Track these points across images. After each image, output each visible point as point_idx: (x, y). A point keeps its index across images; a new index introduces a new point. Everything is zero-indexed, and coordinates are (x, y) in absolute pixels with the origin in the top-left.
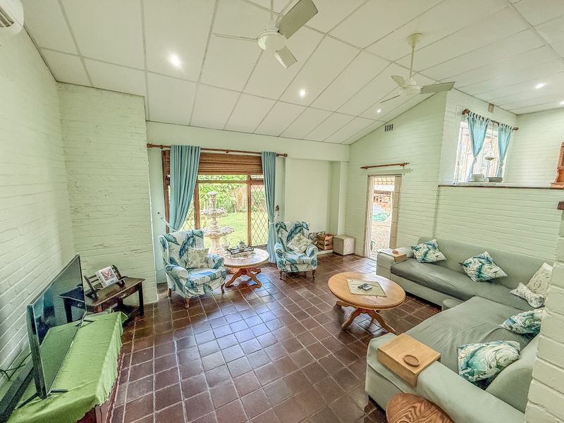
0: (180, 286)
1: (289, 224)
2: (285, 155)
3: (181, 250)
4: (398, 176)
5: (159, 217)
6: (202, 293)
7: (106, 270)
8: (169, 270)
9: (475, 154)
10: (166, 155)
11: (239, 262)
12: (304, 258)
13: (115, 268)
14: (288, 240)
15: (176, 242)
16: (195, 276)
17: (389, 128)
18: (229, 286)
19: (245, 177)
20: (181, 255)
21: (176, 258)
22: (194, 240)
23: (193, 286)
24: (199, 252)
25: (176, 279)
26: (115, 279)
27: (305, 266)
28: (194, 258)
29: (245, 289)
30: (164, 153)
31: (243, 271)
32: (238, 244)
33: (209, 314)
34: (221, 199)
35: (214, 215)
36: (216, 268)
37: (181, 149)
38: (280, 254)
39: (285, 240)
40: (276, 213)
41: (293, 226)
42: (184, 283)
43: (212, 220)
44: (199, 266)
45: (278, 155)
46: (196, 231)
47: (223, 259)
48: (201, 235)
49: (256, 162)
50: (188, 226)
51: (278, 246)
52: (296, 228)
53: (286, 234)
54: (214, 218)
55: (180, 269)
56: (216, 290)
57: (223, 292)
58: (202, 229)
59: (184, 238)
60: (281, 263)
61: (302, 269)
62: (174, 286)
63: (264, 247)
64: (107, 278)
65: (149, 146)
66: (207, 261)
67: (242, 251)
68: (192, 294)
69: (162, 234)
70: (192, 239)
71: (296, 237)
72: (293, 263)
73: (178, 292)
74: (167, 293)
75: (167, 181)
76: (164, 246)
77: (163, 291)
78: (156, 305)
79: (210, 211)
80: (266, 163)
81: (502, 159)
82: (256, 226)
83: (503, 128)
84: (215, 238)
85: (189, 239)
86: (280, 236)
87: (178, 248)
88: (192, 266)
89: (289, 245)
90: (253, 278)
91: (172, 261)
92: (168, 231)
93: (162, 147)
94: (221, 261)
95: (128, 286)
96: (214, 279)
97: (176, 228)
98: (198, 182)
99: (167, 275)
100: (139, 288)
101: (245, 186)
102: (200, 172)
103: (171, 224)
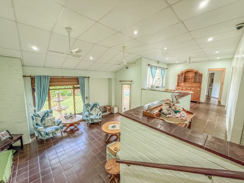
0: (41, 135)
1: (91, 104)
2: (89, 77)
3: (42, 119)
4: (130, 85)
5: (30, 106)
6: (52, 136)
7: (3, 133)
8: (36, 129)
9: (153, 78)
10: (33, 79)
11: (69, 121)
12: (96, 117)
13: (8, 131)
14: (91, 110)
15: (39, 116)
16: (48, 130)
17: (127, 68)
18: (64, 132)
19: (71, 87)
20: (41, 121)
21: (39, 123)
22: (48, 114)
23: (47, 134)
24: (50, 119)
25: (39, 132)
26: (8, 136)
27: (97, 120)
28: (48, 122)
29: (72, 131)
30: (32, 79)
31: (71, 125)
32: (69, 114)
33: (54, 145)
34: (64, 92)
35: (59, 102)
36: (58, 125)
37: (40, 77)
38: (87, 117)
39: (89, 111)
40: (86, 100)
41: (93, 105)
42: (43, 133)
43: (58, 103)
44: (50, 125)
45: (85, 77)
46: (49, 110)
47: (61, 121)
48: (51, 112)
49: (76, 80)
50: (45, 108)
51: (87, 113)
52: (94, 105)
53: (90, 108)
54: (59, 103)
55: (41, 128)
56: (59, 134)
57: (62, 134)
58: (52, 110)
59: (43, 114)
60: (87, 120)
61: (96, 121)
62: (38, 135)
63: (81, 114)
64: (3, 136)
65: (24, 76)
66: (54, 123)
67: (71, 117)
68: (47, 137)
69: (32, 113)
70: (47, 114)
71: (94, 109)
72: (92, 120)
73: (40, 137)
74: (35, 138)
75: (33, 90)
76: (33, 119)
77: (33, 137)
78: (30, 144)
79: (57, 100)
80: (81, 81)
81: (163, 79)
82: (77, 105)
83: (163, 69)
84: (60, 111)
85: (45, 114)
86: (87, 109)
87: (40, 119)
88: (47, 125)
89: (91, 112)
90: (76, 127)
91: (37, 124)
92: (35, 111)
93: (30, 76)
94: (60, 122)
95: (15, 138)
96: (57, 130)
97: (39, 110)
98: (49, 90)
99: (35, 131)
100: (21, 138)
101: (72, 90)
102: (50, 85)
103: (36, 108)
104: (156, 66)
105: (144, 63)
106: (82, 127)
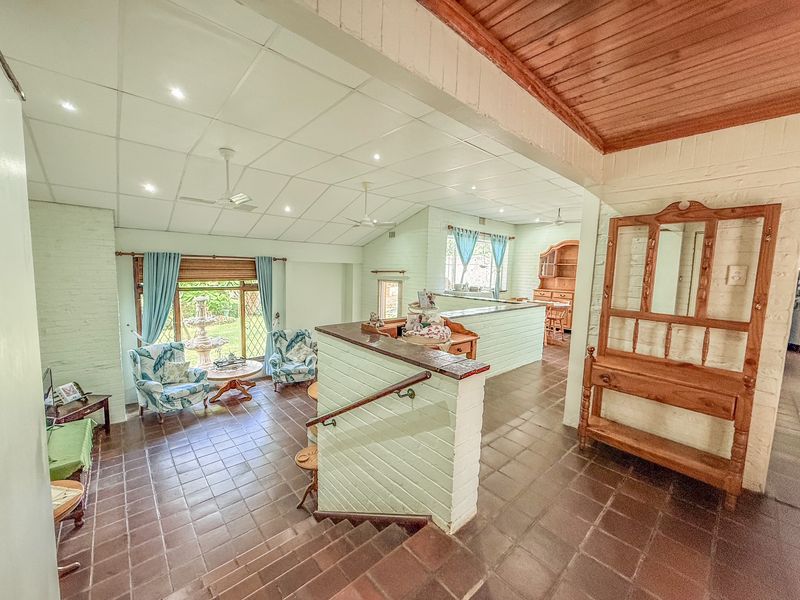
0: (154, 401)
1: (290, 333)
2: (285, 260)
3: (156, 364)
4: (400, 282)
5: (129, 328)
6: (180, 408)
7: (67, 386)
8: (140, 386)
9: (465, 265)
10: (138, 260)
11: (228, 374)
12: (301, 367)
13: (76, 384)
14: (287, 350)
15: (149, 356)
16: (172, 391)
17: (392, 235)
18: (213, 402)
19: (238, 282)
20: (155, 370)
21: (150, 372)
22: (172, 354)
23: (169, 400)
24: (178, 366)
25: (149, 394)
26: (78, 395)
27: (302, 375)
28: (172, 372)
29: (233, 402)
30: (136, 260)
31: (233, 384)
32: (227, 356)
33: (185, 427)
34: (218, 302)
35: (202, 325)
36: (197, 381)
37: (156, 256)
38: (275, 365)
39: (284, 350)
40: (275, 322)
41: (295, 334)
42: (158, 397)
43: (199, 329)
44: (178, 380)
45: (275, 259)
46: (174, 344)
47: (206, 372)
48: (181, 348)
49: (250, 267)
50: (166, 338)
51: (276, 357)
52: (298, 336)
53: (286, 343)
54: (203, 328)
55: (153, 384)
56: (197, 406)
57: (206, 407)
58: (182, 341)
59: (160, 352)
60: (275, 373)
61: (298, 378)
62: (147, 402)
63: (260, 359)
64: (68, 395)
65: (118, 254)
66: (187, 375)
67: (233, 363)
68: (166, 408)
69: (132, 348)
70: (169, 353)
71: (296, 347)
72: (288, 374)
73: (152, 409)
74: (138, 413)
75: (139, 289)
76: (135, 360)
77: (133, 411)
78: (124, 423)
79: (197, 319)
80: (261, 267)
81: (499, 266)
82: (251, 336)
83: (495, 238)
84: (204, 350)
85: (165, 352)
86: (278, 345)
87: (153, 363)
88: (168, 381)
89: (289, 355)
90: (244, 392)
91: (144, 376)
92: (139, 343)
93: (133, 254)
94: (203, 374)
95: (91, 402)
96: (194, 392)
97: (151, 338)
98: (178, 290)
99: (138, 392)
100: (104, 404)
101: (238, 292)
102: (180, 279)
103: (143, 337)
104: (474, 230)
105: (436, 222)
106: (262, 394)
